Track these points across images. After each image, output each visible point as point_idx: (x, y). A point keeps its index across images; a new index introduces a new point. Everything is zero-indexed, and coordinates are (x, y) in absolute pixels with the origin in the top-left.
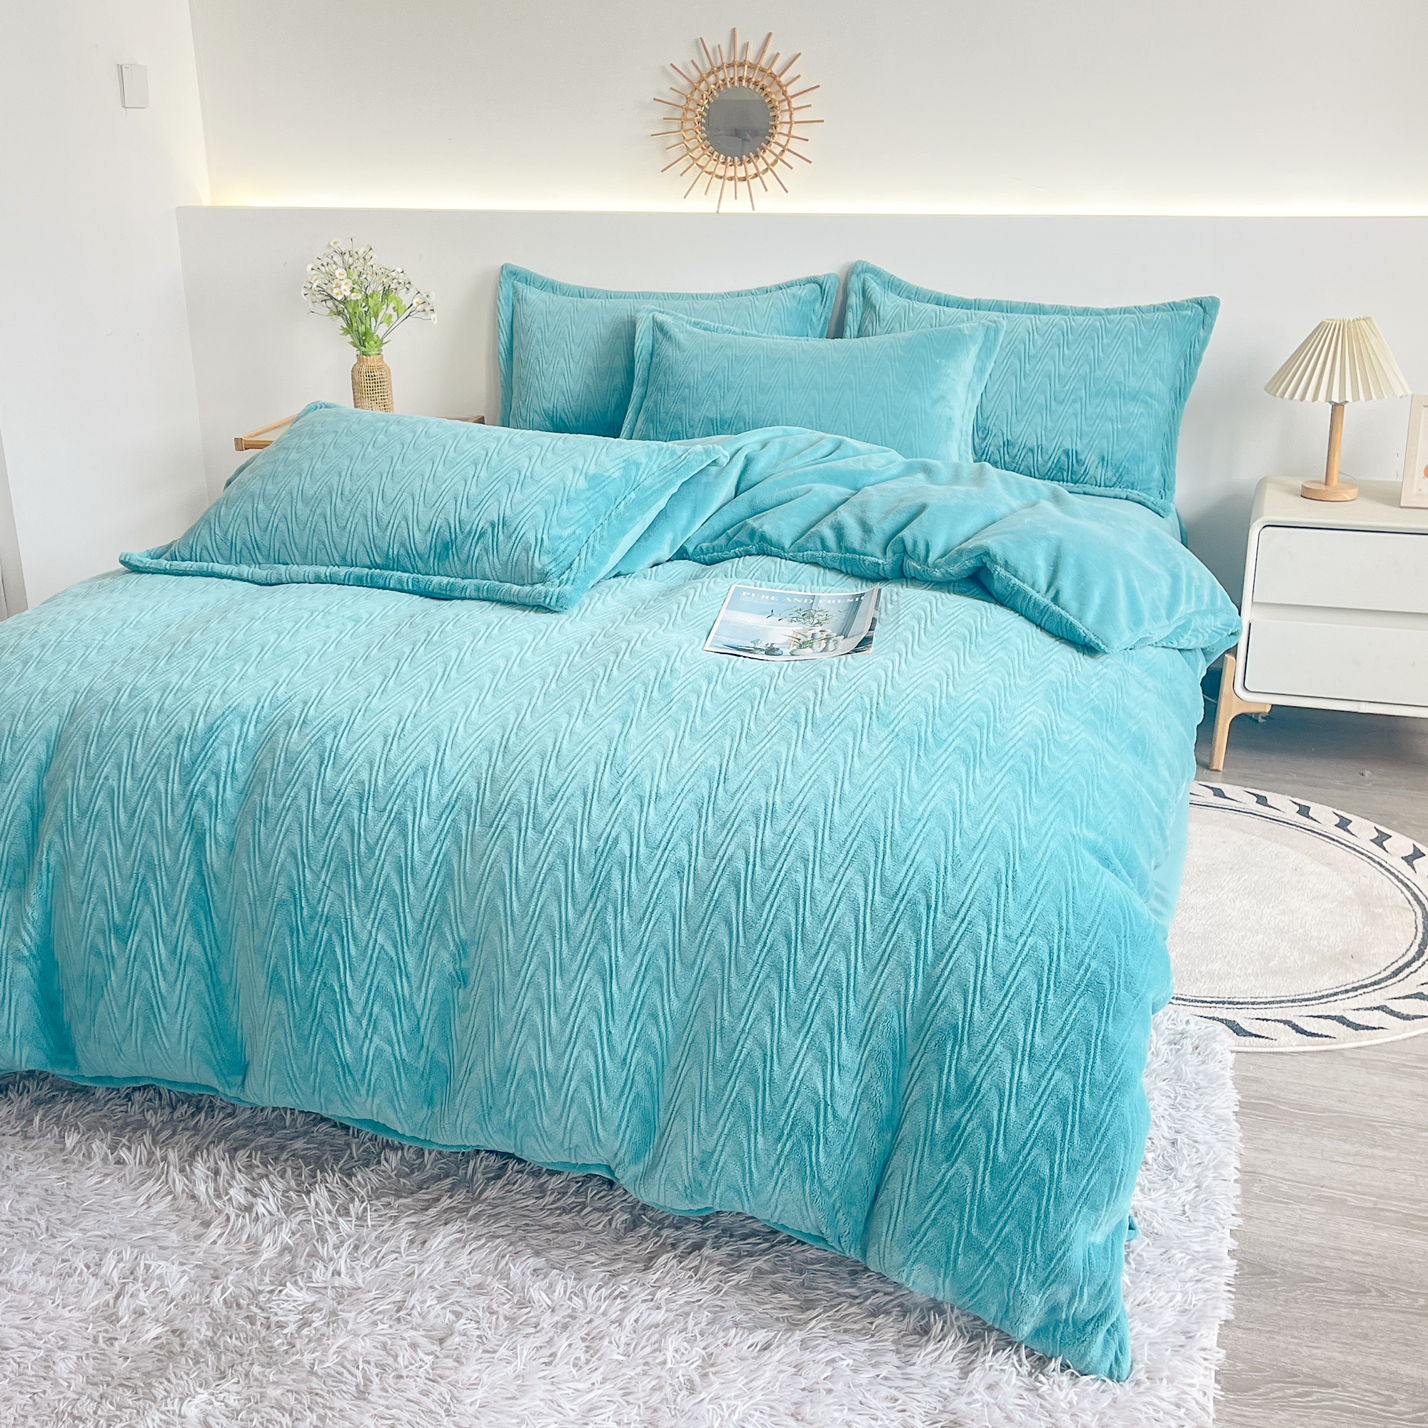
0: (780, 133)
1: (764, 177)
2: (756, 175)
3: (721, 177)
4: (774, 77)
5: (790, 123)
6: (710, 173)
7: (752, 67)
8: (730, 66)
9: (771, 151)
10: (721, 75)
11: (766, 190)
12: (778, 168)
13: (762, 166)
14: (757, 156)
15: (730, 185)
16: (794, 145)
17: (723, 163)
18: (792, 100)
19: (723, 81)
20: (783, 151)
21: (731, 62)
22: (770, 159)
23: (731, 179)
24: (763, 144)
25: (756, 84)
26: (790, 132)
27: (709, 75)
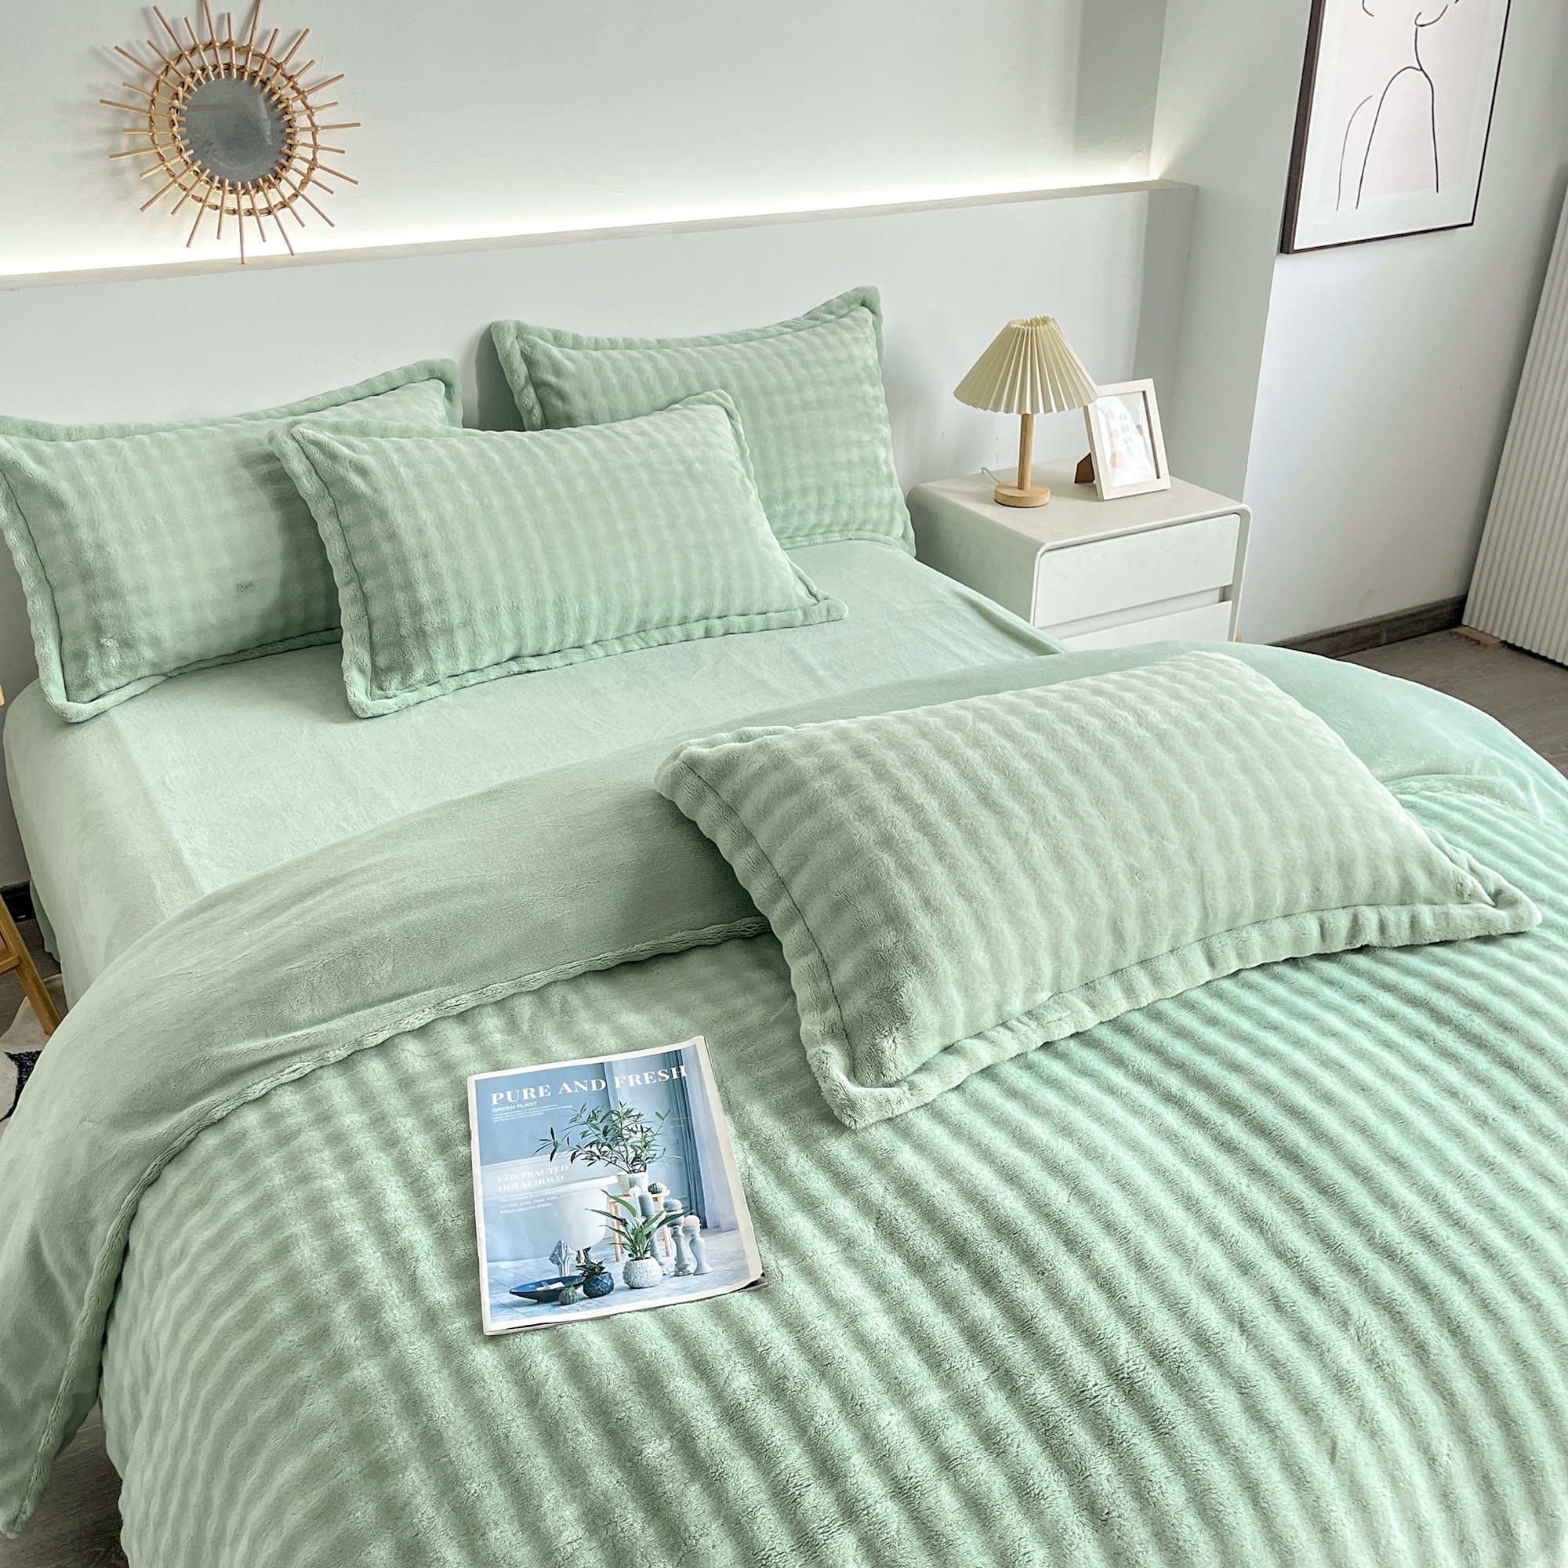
0: (304, 144)
1: (293, 205)
2: (284, 205)
3: (234, 212)
4: (278, 66)
5: (314, 129)
6: (217, 208)
7: (243, 50)
8: (209, 46)
9: (295, 170)
10: (195, 60)
11: (303, 225)
12: (310, 190)
13: (288, 192)
14: (278, 177)
15: (250, 222)
16: (323, 158)
17: (231, 192)
18: (309, 97)
19: (203, 70)
20: (311, 169)
21: (208, 39)
22: (297, 179)
23: (250, 213)
24: (283, 161)
25: (253, 76)
26: (314, 139)
27: (179, 58)
